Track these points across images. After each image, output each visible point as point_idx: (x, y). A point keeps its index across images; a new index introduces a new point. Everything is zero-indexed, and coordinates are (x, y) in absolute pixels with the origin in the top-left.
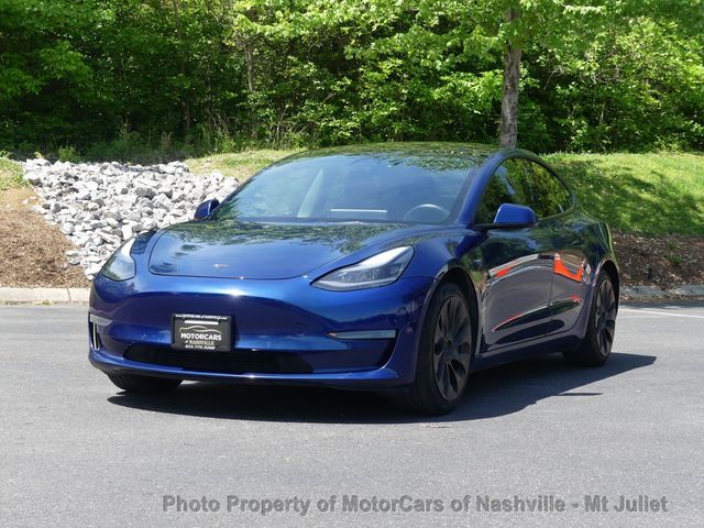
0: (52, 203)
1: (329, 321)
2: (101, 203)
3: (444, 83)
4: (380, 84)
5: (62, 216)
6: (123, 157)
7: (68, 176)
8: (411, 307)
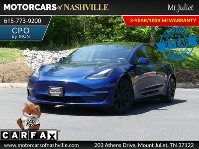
0: (30, 61)
1: (90, 89)
2: (43, 61)
3: (136, 29)
4: (119, 30)
5: (33, 64)
6: (50, 49)
7: (35, 54)
8: (113, 85)
